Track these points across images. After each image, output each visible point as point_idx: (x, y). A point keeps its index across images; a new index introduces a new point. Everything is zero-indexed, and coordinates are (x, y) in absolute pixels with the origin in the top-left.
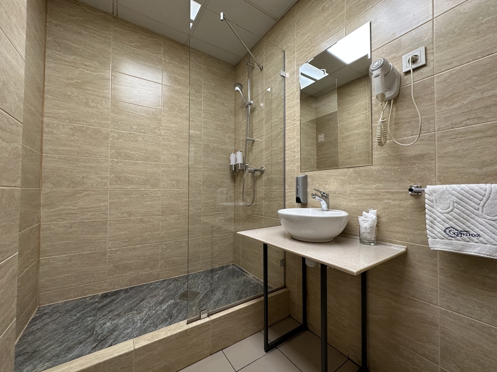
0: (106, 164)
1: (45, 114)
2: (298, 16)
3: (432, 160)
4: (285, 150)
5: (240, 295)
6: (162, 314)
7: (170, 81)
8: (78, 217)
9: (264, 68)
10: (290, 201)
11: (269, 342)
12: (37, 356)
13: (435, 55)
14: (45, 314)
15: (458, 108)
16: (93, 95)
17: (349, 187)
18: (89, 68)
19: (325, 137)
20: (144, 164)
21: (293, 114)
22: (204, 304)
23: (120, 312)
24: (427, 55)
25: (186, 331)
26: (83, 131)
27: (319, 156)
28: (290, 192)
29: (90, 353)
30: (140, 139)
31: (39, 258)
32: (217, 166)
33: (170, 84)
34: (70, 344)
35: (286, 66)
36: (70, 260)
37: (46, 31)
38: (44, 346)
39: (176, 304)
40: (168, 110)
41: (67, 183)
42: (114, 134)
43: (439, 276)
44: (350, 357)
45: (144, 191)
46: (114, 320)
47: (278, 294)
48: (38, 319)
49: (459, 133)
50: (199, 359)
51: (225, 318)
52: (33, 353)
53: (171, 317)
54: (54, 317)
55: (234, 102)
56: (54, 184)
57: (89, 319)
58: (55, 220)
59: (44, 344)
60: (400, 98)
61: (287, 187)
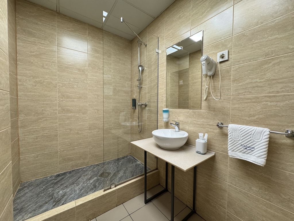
0: (56, 102)
1: (18, 74)
2: (166, 18)
3: (229, 110)
4: (158, 95)
5: (133, 174)
6: (90, 186)
7: (92, 51)
8: (41, 133)
9: (147, 45)
10: (160, 124)
11: (147, 199)
12: (23, 211)
13: (232, 56)
14: (25, 187)
15: (241, 85)
16: (47, 61)
17: (190, 119)
18: (43, 45)
19: (183, 82)
20: (78, 101)
21: (162, 75)
22: (113, 180)
23: (67, 185)
24: (229, 55)
25: (103, 195)
26: (41, 83)
27: (180, 92)
28: (161, 118)
29: (52, 209)
30: (76, 86)
31: (19, 157)
32: (121, 101)
33: (92, 53)
34: (40, 204)
35: (159, 46)
36: (37, 157)
37: (16, 23)
38: (27, 205)
39: (98, 180)
40: (91, 68)
41: (33, 113)
42: (60, 84)
43: (228, 168)
44: (188, 205)
45: (79, 116)
46: (64, 189)
47: (153, 174)
48: (21, 190)
49: (241, 99)
50: (110, 209)
51: (124, 187)
52: (21, 209)
53: (95, 187)
54: (30, 189)
55: (130, 63)
56: (26, 115)
57: (50, 189)
58: (27, 135)
59: (27, 204)
60: (215, 76)
61: (159, 116)
